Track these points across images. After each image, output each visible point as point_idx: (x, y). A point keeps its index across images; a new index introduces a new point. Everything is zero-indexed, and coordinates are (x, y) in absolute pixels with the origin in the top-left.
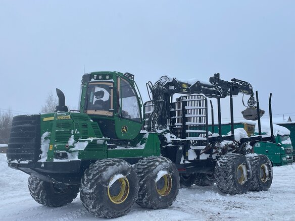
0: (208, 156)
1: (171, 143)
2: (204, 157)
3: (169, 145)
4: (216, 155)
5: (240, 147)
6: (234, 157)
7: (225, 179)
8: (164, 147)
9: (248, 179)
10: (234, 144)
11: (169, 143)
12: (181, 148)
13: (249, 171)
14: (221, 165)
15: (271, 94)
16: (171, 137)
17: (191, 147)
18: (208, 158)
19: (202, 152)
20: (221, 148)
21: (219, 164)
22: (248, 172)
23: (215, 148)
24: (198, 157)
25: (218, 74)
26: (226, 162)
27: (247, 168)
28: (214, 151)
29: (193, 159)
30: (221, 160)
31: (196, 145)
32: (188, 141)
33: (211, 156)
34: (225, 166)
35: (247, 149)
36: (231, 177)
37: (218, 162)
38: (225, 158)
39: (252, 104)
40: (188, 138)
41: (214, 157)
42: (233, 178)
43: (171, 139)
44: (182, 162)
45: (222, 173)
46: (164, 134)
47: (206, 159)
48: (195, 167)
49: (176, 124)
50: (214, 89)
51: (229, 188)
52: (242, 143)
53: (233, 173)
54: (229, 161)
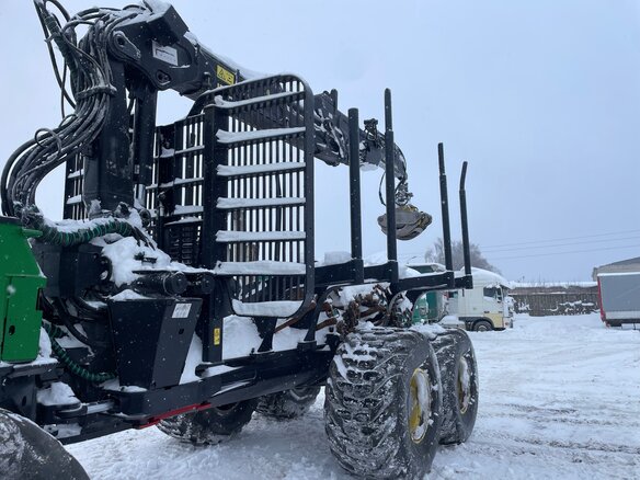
0: (301, 335)
1: (135, 286)
2: (285, 341)
3: (120, 297)
4: (325, 331)
5: (389, 303)
6: (398, 344)
7: (367, 431)
8: (95, 305)
9: (433, 417)
10: (376, 297)
11: (124, 287)
12: (182, 311)
13: (435, 388)
14: (351, 374)
15: (465, 164)
16: (140, 257)
17: (236, 304)
18: (300, 345)
19: (279, 323)
20: (342, 308)
21: (342, 370)
22: (433, 391)
23: (327, 308)
24: (267, 344)
25: (334, 93)
26: (371, 364)
27: (432, 378)
28: (323, 317)
29: (244, 352)
30: (350, 355)
31: (260, 298)
32: (226, 279)
33: (310, 337)
34: (367, 376)
35: (403, 310)
36: (391, 423)
37: (337, 360)
38: (366, 347)
39: (403, 200)
40: (225, 268)
41: (320, 337)
42: (399, 429)
43: (138, 265)
44: (188, 376)
45: (356, 407)
46: (98, 242)
47: (294, 346)
48: (253, 383)
49: (181, 209)
50: (322, 128)
51: (380, 467)
52: (394, 294)
53: (395, 409)
54: (380, 357)
